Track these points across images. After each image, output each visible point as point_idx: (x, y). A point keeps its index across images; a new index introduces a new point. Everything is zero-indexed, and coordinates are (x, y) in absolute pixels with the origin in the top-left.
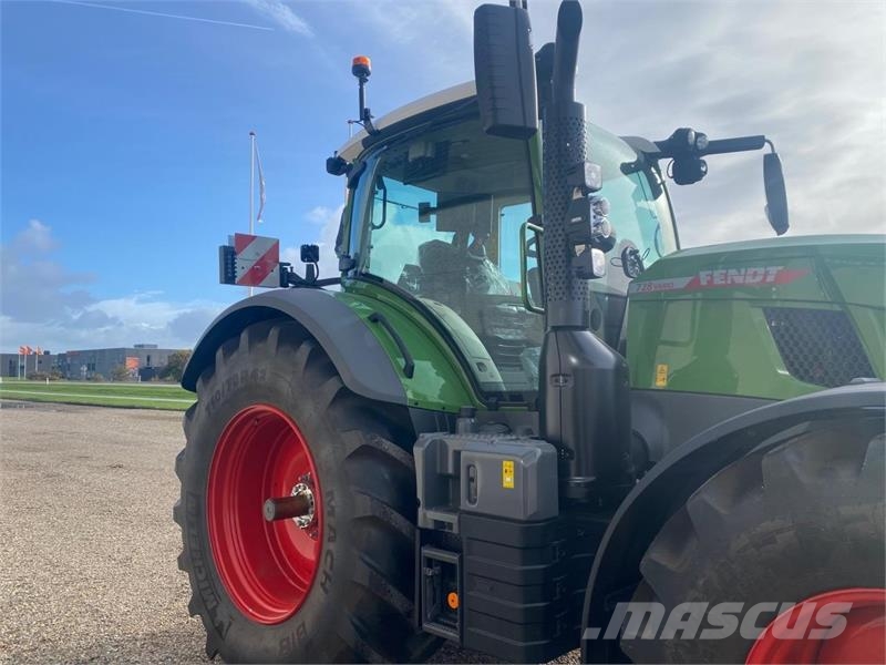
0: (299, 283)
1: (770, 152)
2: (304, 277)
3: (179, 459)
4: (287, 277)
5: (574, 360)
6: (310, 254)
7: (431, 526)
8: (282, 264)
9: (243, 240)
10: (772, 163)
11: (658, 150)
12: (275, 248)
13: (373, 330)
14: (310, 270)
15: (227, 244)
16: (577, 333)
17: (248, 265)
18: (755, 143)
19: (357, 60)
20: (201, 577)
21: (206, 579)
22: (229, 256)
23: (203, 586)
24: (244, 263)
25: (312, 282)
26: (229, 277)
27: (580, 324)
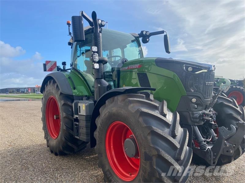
0: (62, 70)
1: (166, 34)
2: (62, 69)
3: (41, 108)
4: (59, 69)
5: (99, 85)
6: (64, 64)
7: (75, 118)
8: (57, 66)
9: (48, 62)
10: (166, 37)
11: (139, 36)
12: (55, 63)
13: (69, 80)
14: (64, 67)
15: (45, 63)
16: (100, 79)
17: (49, 67)
18: (162, 32)
19: (67, 22)
20: (45, 131)
21: (46, 132)
22: (45, 65)
23: (45, 133)
24: (48, 67)
25: (64, 70)
26: (45, 70)
27: (100, 78)
